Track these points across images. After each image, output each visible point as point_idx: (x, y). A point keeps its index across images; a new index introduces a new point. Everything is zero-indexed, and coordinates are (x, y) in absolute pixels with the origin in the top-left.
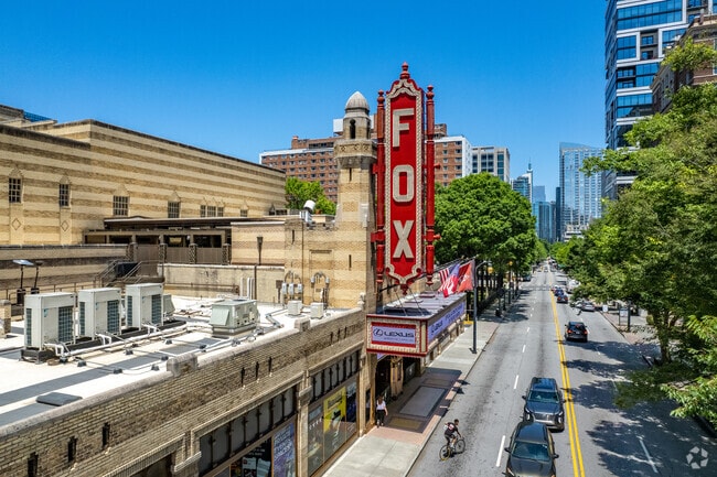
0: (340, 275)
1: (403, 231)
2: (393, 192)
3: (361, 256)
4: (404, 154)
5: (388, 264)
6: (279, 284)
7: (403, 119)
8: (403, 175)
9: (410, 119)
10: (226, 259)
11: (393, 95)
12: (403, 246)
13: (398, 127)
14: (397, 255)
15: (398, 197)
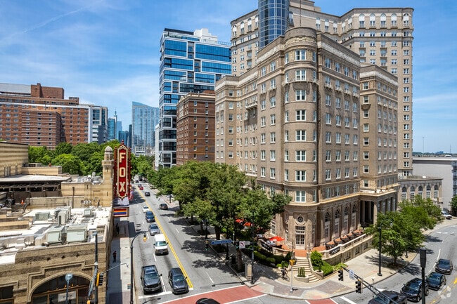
0: (104, 197)
1: (122, 185)
2: (120, 175)
3: (111, 192)
4: (122, 164)
5: (118, 193)
6: (82, 202)
7: (122, 155)
8: (122, 170)
9: (125, 156)
10: (60, 195)
11: (120, 149)
12: (122, 189)
13: (121, 157)
14: (121, 191)
15: (121, 176)
